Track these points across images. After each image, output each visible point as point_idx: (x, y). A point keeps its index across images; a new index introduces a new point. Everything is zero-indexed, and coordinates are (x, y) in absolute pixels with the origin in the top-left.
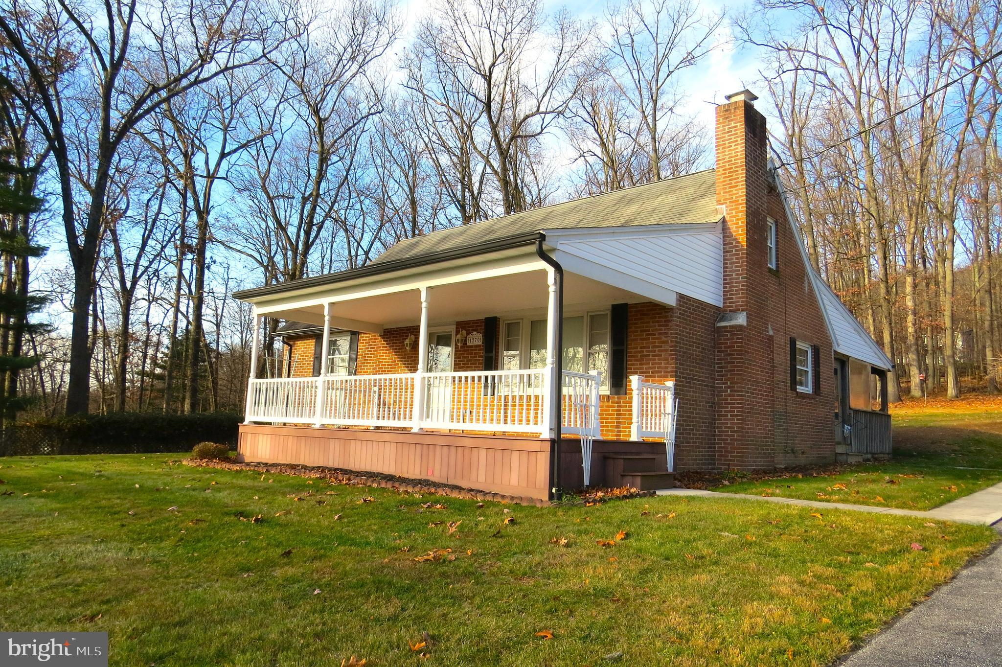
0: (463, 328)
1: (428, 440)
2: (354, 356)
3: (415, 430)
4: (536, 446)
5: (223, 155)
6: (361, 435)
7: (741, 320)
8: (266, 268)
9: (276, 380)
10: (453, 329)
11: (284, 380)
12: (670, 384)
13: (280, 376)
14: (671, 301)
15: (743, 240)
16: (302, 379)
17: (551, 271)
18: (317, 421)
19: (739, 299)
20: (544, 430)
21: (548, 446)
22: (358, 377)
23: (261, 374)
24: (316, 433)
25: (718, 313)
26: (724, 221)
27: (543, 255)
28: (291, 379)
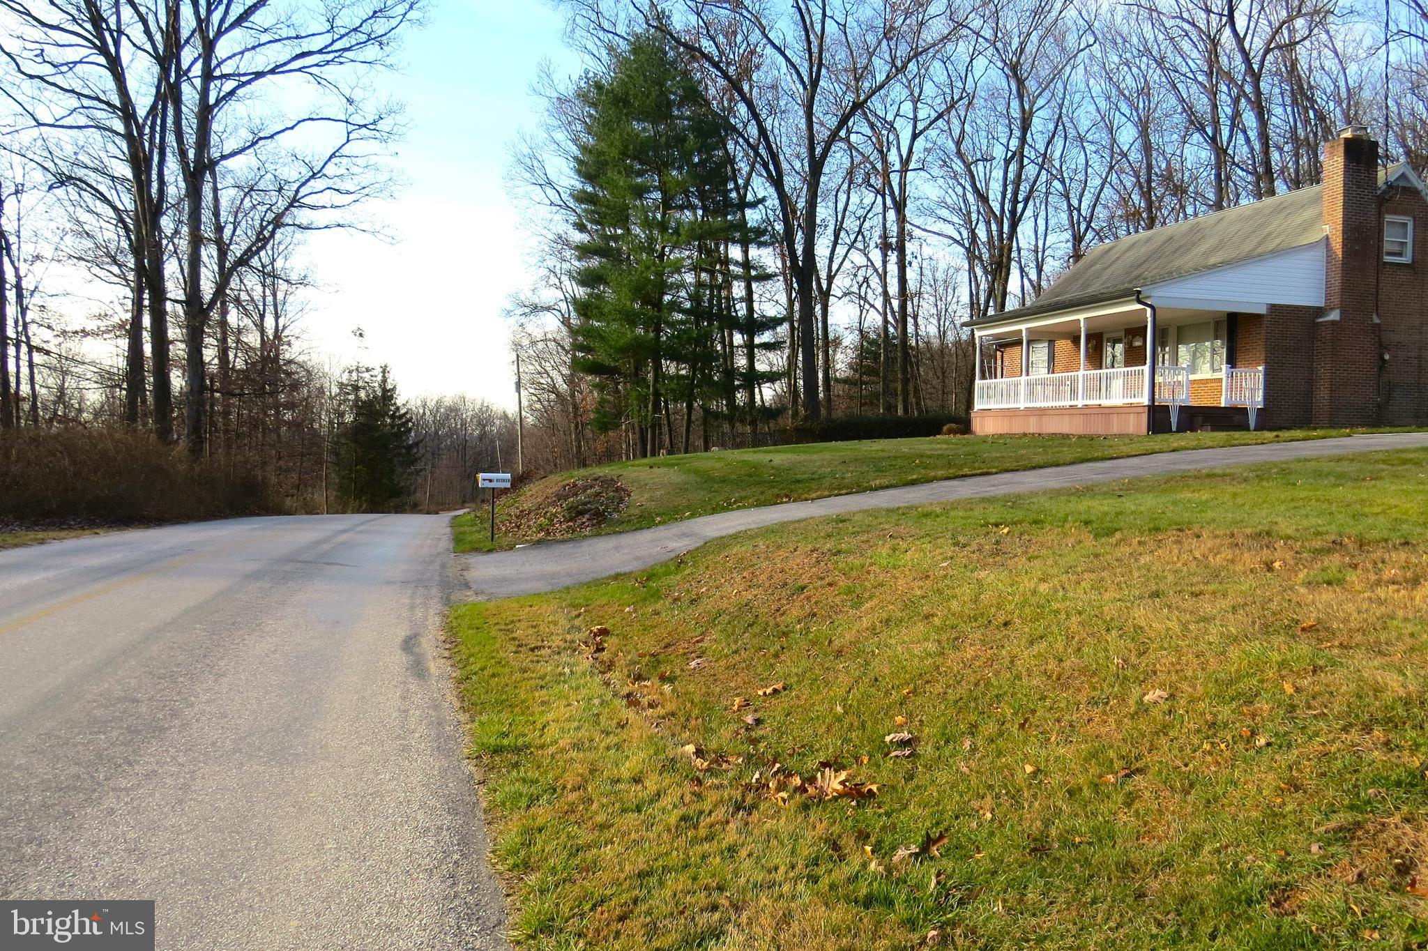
0: (1130, 334)
1: (1087, 411)
2: (1052, 358)
3: (1080, 406)
4: (1141, 410)
5: (915, 136)
6: (1047, 412)
7: (1334, 316)
8: (968, 250)
9: (994, 380)
10: (1123, 334)
11: (999, 380)
12: (1260, 368)
13: (996, 377)
14: (1262, 310)
15: (1339, 253)
16: (1013, 379)
17: (1149, 310)
18: (1022, 404)
19: (1336, 300)
20: (1145, 400)
21: (1146, 409)
22: (1054, 375)
23: (983, 377)
24: (1022, 413)
25: (1319, 311)
26: (1327, 238)
27: (1139, 301)
28: (1004, 380)
